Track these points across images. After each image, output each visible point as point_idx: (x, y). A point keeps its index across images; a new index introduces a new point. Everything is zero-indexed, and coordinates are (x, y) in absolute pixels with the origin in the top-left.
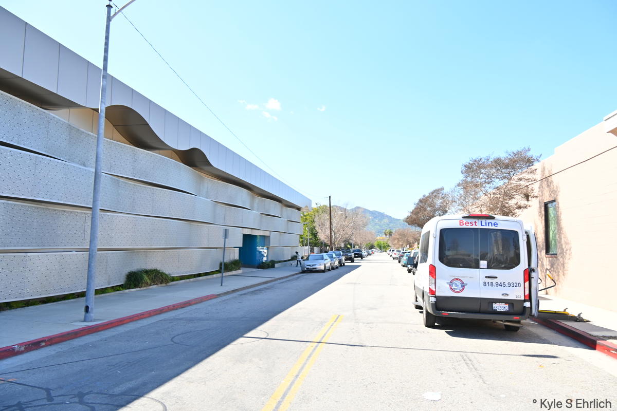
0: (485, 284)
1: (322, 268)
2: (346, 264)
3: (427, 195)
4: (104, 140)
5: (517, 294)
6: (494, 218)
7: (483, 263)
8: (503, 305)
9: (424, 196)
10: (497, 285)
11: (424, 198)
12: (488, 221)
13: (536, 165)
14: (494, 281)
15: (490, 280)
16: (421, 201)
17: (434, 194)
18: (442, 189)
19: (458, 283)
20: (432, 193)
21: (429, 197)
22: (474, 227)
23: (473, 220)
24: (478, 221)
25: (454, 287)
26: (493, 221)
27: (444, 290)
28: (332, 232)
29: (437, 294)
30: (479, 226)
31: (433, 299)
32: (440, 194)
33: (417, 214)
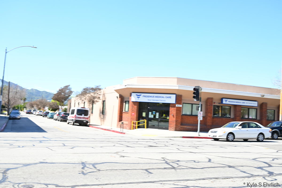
3: (63, 87)
9: (61, 88)
13: (102, 91)
16: (60, 90)
17: (66, 87)
32: (68, 88)
33: (58, 96)
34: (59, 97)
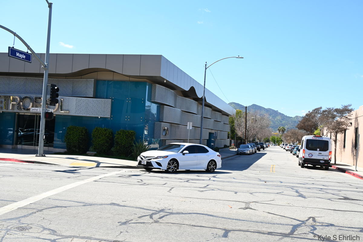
0: (318, 155)
1: (249, 152)
2: (257, 152)
3: (311, 111)
4: (204, 106)
5: (326, 158)
6: (322, 137)
7: (318, 149)
8: (323, 161)
9: (309, 112)
10: (322, 155)
11: (309, 113)
12: (320, 138)
13: (353, 112)
14: (321, 154)
15: (320, 154)
16: (307, 115)
17: (316, 111)
18: (321, 108)
19: (311, 155)
20: (314, 110)
21: (312, 113)
22: (316, 139)
23: (316, 137)
24: (318, 138)
25: (309, 156)
26: (322, 138)
27: (307, 157)
28: (247, 131)
29: (305, 158)
30: (317, 139)
31: (303, 159)
32: (320, 111)
33: (304, 123)
34: (306, 124)
